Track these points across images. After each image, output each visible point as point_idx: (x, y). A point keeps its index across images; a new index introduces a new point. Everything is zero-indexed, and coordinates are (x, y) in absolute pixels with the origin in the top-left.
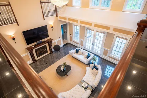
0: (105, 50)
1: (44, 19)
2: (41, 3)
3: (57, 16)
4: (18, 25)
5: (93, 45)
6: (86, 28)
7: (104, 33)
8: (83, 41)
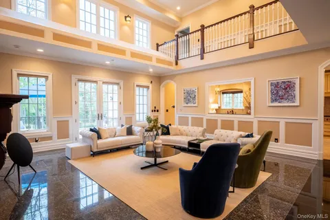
5: (100, 118)
6: (74, 78)
7: (118, 84)
8: (68, 121)
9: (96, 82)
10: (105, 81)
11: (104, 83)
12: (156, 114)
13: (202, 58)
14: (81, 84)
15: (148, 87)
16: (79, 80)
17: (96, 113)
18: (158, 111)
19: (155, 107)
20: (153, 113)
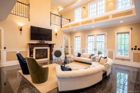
0: (109, 52)
1: (51, 25)
2: (51, 14)
3: (61, 27)
4: (29, 21)
6: (87, 35)
7: (104, 34)
9: (94, 35)
10: (97, 34)
11: (97, 35)
12: (137, 51)
14: (89, 37)
16: (88, 36)
17: (94, 48)
18: (139, 49)
19: (136, 47)
20: (133, 50)
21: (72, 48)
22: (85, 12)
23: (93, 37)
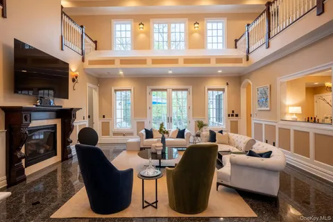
1: (62, 49)
2: (62, 12)
3: (83, 60)
5: (170, 121)
6: (149, 89)
7: (186, 90)
8: (144, 122)
9: (166, 90)
11: (173, 90)
12: (234, 119)
13: (268, 47)
15: (223, 90)
16: (152, 90)
17: (166, 117)
18: (237, 115)
19: (233, 112)
20: (230, 117)
21: (105, 120)
22: (142, 36)
23: (165, 93)
